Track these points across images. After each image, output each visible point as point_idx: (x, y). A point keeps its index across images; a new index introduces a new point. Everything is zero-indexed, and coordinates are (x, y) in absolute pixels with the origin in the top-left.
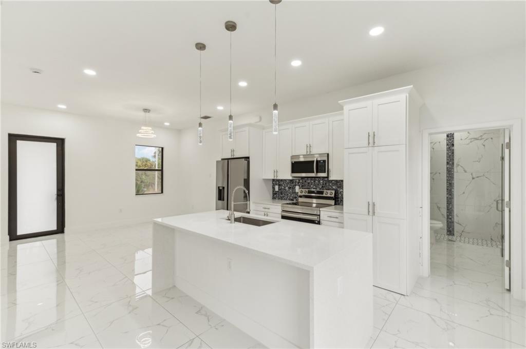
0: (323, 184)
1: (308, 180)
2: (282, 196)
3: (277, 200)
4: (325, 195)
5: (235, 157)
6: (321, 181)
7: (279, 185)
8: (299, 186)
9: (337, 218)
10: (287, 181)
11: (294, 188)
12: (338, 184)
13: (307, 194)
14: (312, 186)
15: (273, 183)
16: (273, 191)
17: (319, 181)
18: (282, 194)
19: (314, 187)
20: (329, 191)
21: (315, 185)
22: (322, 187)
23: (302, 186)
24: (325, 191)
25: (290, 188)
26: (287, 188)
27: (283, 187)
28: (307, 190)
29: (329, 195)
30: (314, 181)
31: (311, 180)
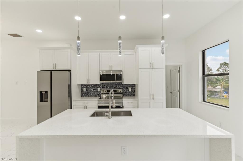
0: (115, 86)
1: (106, 84)
2: (88, 94)
3: (85, 97)
4: (118, 92)
5: (56, 69)
6: (114, 85)
7: (87, 88)
8: (101, 88)
9: (132, 103)
10: (92, 85)
11: (97, 89)
12: (123, 86)
13: (107, 92)
14: (108, 88)
15: (81, 87)
16: (82, 92)
17: (113, 85)
18: (88, 93)
19: (110, 88)
20: (119, 90)
21: (110, 87)
22: (115, 88)
23: (102, 88)
24: (117, 90)
25: (94, 89)
26: (92, 89)
27: (89, 89)
28: (107, 90)
29: (119, 92)
30: (110, 85)
31: (108, 84)
